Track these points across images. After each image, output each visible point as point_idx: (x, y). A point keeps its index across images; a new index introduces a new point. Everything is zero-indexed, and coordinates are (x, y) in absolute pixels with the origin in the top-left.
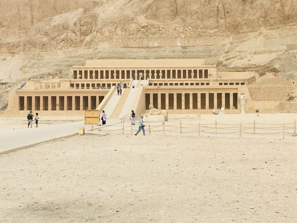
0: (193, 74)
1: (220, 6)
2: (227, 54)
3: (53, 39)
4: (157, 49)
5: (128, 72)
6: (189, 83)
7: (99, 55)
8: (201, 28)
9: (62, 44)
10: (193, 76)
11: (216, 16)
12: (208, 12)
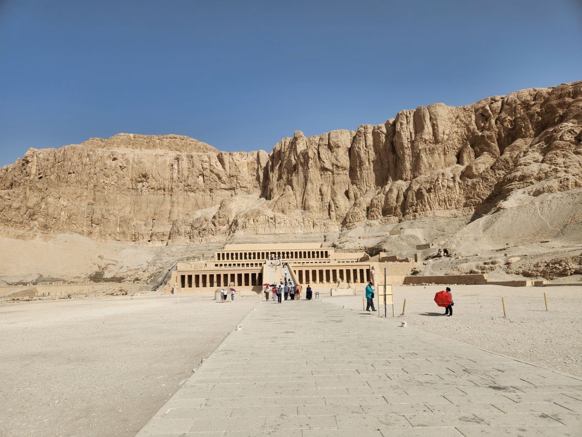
0: (316, 255)
1: (332, 202)
2: (340, 239)
4: (283, 236)
5: (263, 254)
6: (314, 261)
7: (236, 241)
8: (317, 219)
10: (316, 257)
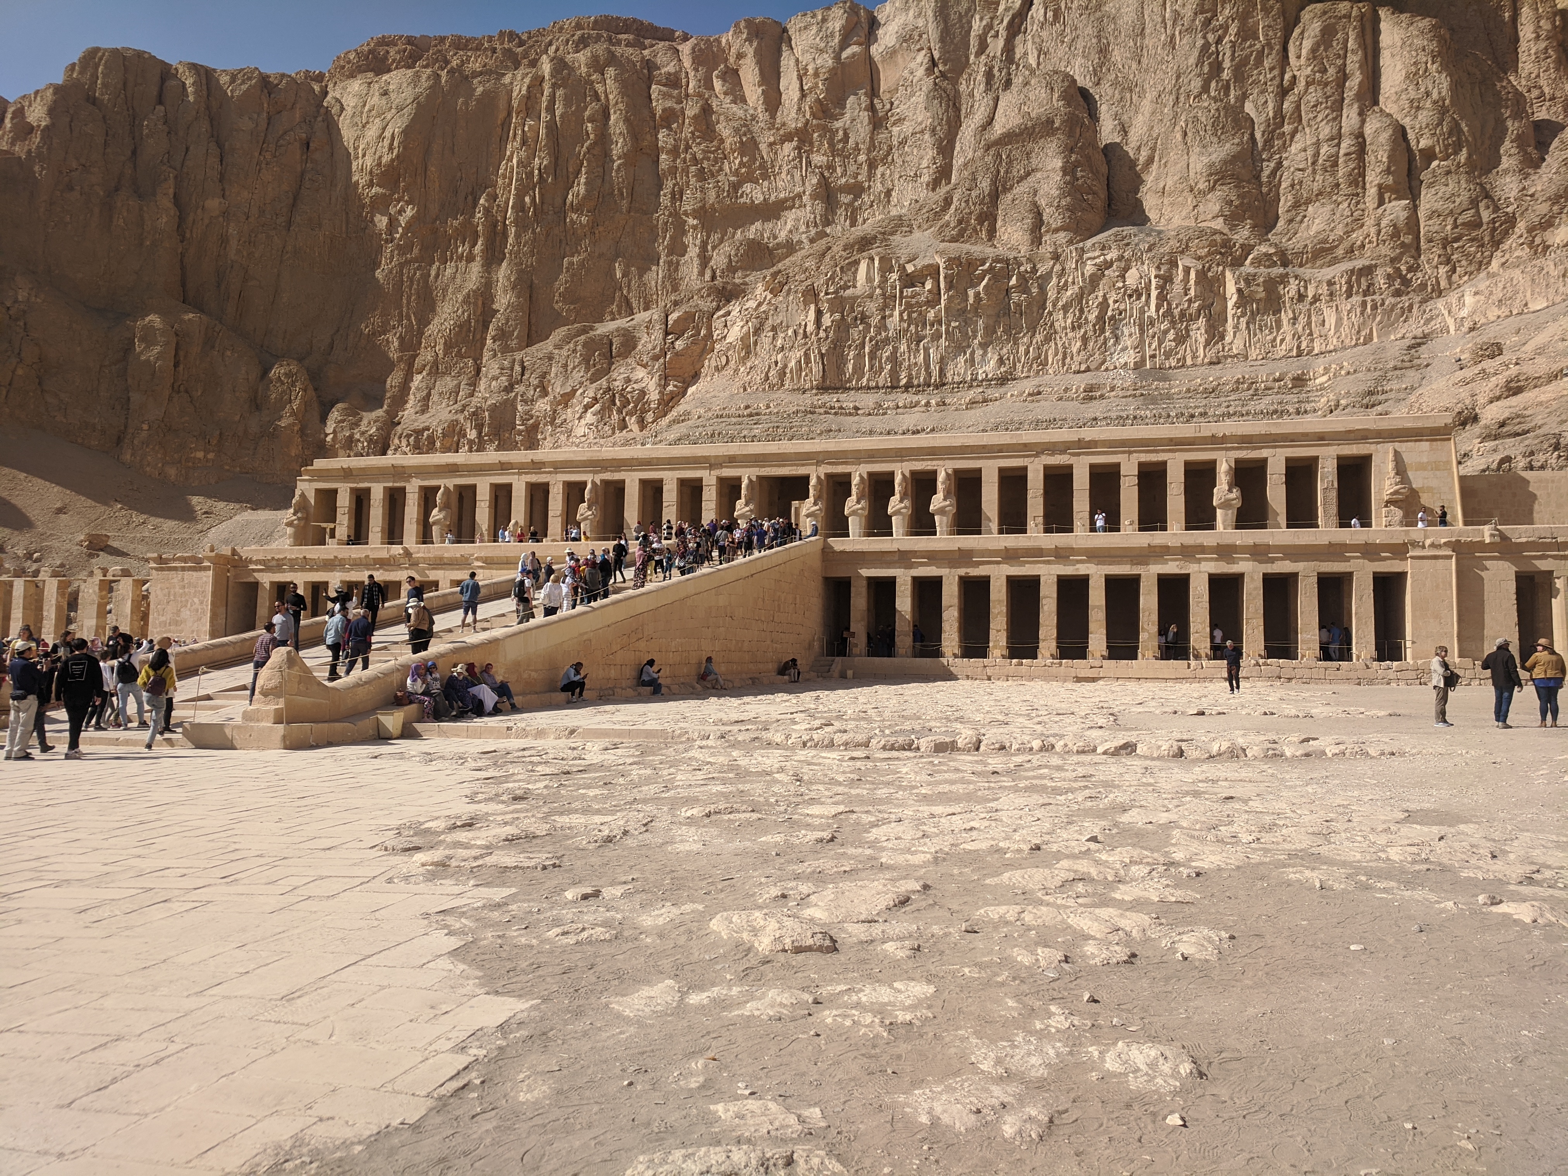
0: (1225, 496)
1: (1380, 122)
3: (566, 399)
4: (994, 393)
9: (590, 417)
10: (1226, 515)
11: (1350, 191)
12: (1299, 174)
